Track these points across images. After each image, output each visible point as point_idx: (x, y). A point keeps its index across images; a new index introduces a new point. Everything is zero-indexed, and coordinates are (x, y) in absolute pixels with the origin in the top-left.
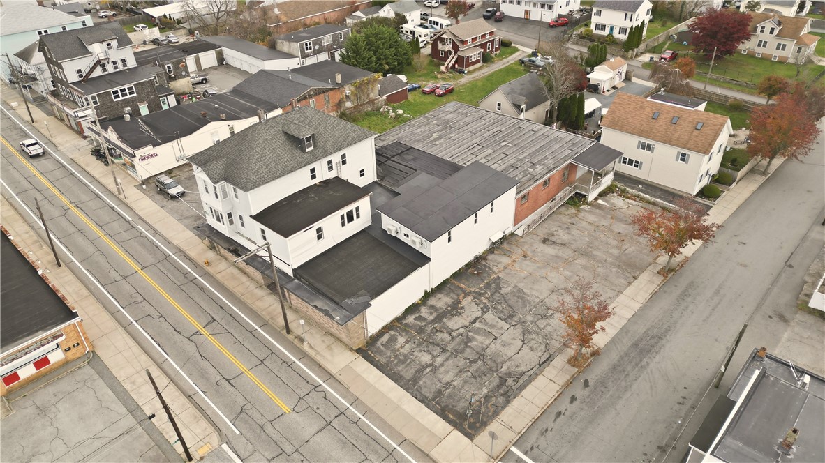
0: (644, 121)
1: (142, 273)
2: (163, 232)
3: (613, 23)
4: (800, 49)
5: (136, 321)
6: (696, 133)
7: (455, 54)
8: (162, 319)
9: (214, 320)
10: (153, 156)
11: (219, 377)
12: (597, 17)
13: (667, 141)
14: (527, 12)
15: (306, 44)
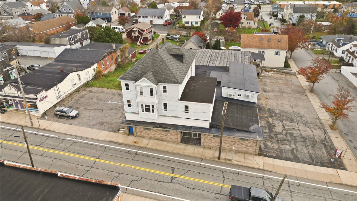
0: (257, 43)
1: (99, 160)
2: (87, 136)
3: (192, 20)
4: (255, 23)
5: (128, 186)
6: (279, 43)
7: (141, 37)
8: (143, 179)
9: (174, 168)
10: (46, 97)
11: (213, 195)
12: (185, 19)
13: (270, 48)
14: (152, 21)
15: (70, 38)
